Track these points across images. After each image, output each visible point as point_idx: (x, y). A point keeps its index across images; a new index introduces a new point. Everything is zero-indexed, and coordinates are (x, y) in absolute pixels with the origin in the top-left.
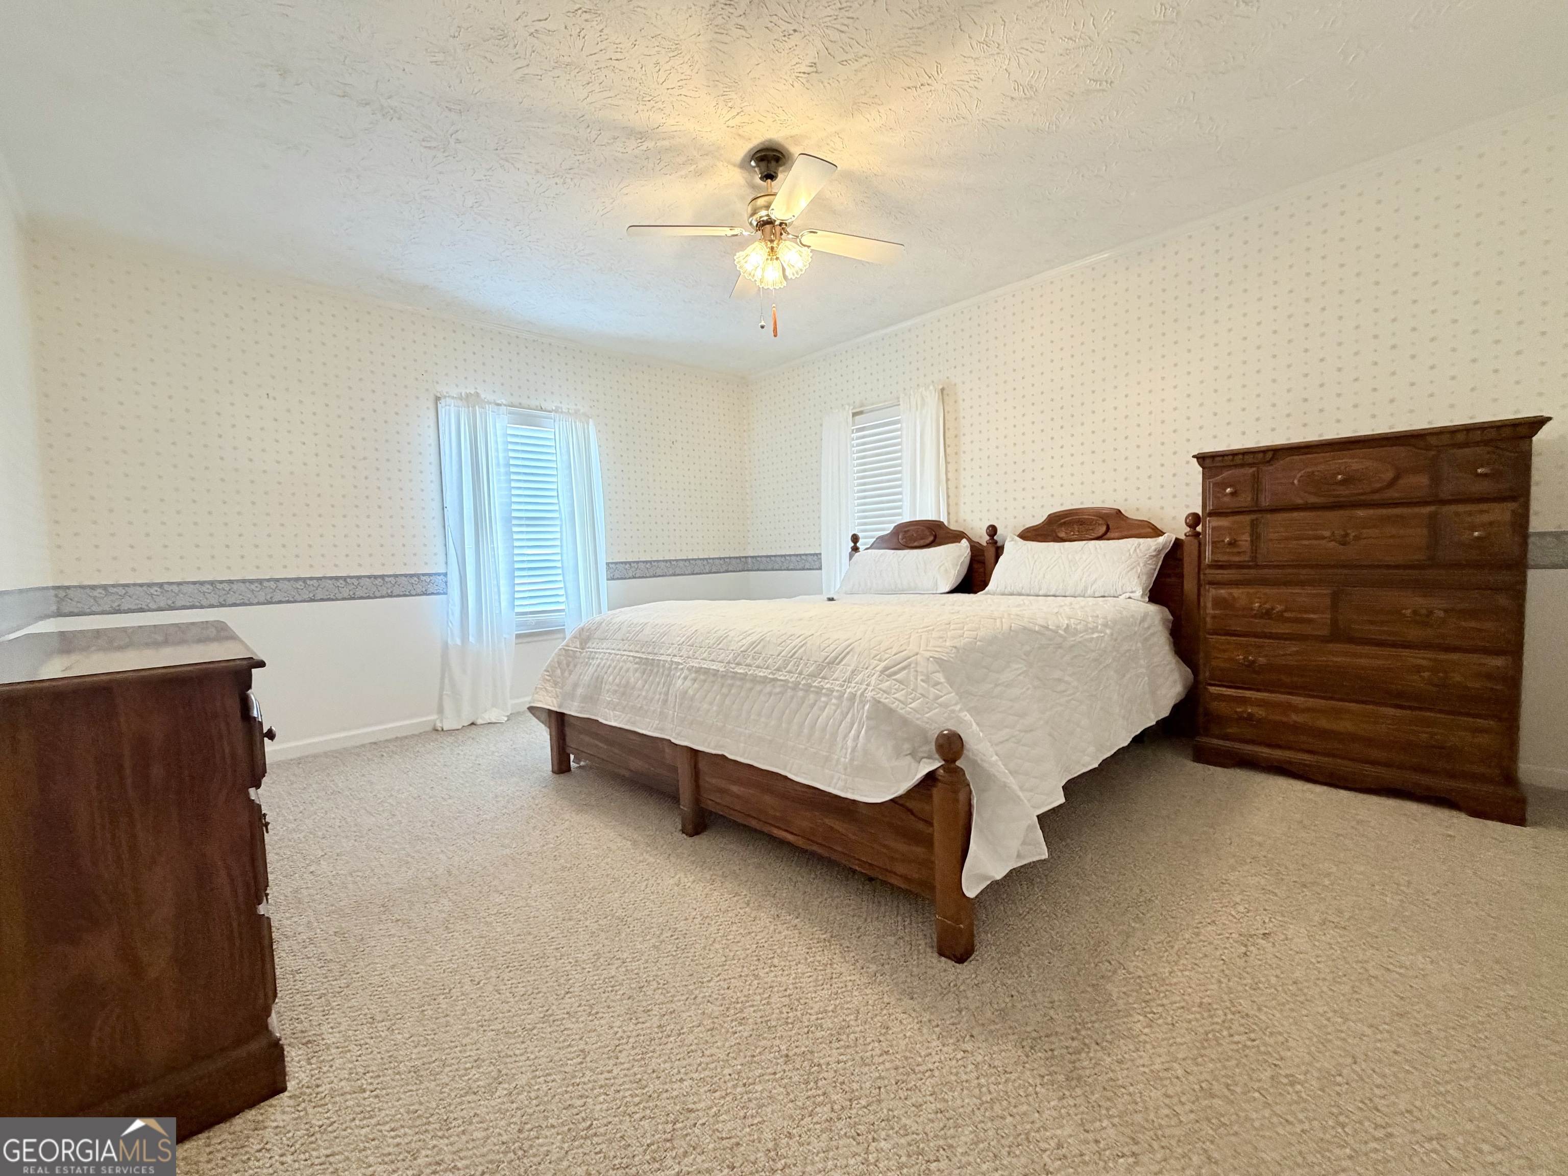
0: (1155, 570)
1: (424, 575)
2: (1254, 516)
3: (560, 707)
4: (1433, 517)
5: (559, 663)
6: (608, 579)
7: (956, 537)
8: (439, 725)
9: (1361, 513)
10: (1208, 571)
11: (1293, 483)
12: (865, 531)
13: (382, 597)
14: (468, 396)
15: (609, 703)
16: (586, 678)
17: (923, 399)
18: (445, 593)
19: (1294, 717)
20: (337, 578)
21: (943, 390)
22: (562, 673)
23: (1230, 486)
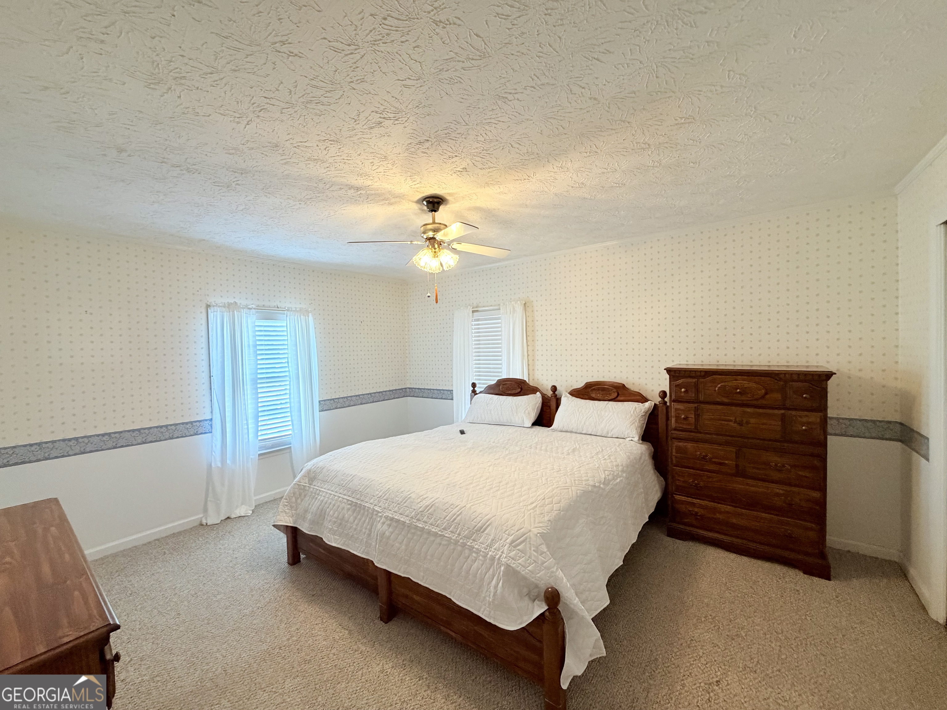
0: (644, 423)
1: (195, 422)
2: (696, 405)
3: (294, 523)
4: (783, 415)
5: (294, 494)
6: (320, 411)
7: (533, 390)
8: (204, 522)
9: (749, 410)
10: (673, 432)
11: (715, 390)
12: (479, 380)
13: (166, 440)
14: (229, 305)
15: (330, 529)
16: (314, 508)
17: (514, 308)
18: (211, 432)
19: (718, 516)
20: (133, 431)
21: (525, 304)
22: (296, 501)
23: (684, 388)
